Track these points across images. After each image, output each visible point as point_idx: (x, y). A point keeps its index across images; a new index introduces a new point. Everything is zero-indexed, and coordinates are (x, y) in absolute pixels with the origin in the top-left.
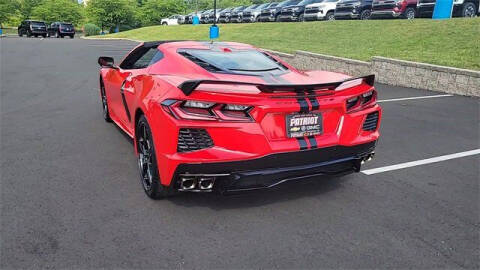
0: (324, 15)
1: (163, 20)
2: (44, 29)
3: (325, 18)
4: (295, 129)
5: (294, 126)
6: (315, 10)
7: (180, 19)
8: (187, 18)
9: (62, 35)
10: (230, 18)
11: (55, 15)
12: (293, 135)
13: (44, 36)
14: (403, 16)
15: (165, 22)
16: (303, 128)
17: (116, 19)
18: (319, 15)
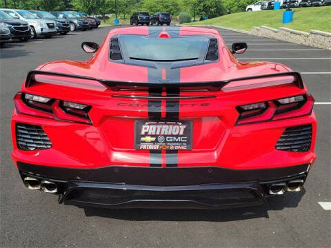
1: (248, 7)
2: (148, 19)
4: (148, 139)
5: (146, 134)
7: (263, 5)
8: (270, 4)
9: (161, 24)
11: (160, 7)
12: (143, 146)
13: (148, 24)
15: (250, 9)
16: (161, 139)
17: (206, 9)
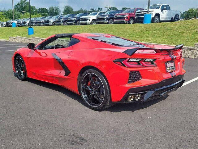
0: (90, 22)
3: (91, 24)
6: (86, 19)
10: (36, 23)
14: (129, 23)
16: (170, 68)
18: (88, 21)
